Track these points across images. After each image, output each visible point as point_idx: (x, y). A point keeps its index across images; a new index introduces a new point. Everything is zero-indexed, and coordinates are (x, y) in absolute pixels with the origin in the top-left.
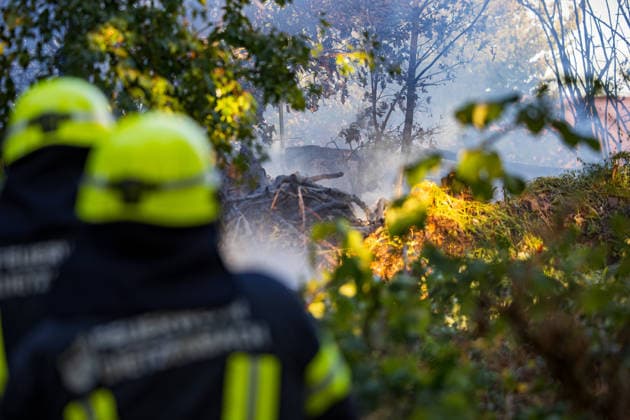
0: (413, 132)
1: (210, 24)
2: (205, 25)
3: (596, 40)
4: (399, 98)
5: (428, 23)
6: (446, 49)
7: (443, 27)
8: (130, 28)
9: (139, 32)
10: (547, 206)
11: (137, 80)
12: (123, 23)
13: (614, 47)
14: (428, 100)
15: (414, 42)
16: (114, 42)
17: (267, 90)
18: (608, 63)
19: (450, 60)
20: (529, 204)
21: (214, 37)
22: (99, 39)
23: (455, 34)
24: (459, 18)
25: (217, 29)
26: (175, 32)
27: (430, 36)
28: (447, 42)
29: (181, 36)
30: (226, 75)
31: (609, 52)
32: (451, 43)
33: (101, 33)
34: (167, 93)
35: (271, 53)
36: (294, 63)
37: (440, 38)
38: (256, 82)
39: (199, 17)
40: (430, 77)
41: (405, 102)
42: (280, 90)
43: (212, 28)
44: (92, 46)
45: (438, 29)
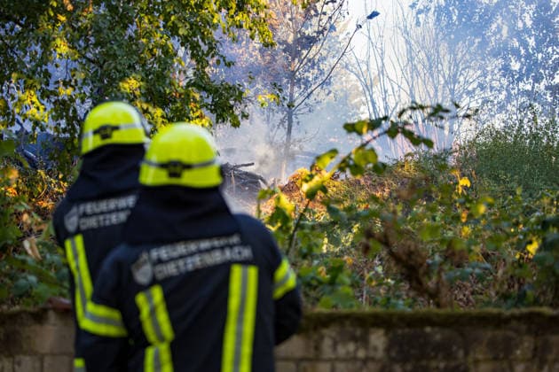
0: (291, 141)
1: (187, 78)
2: (184, 77)
3: (390, 92)
4: (282, 122)
5: (299, 80)
6: (309, 95)
7: (307, 82)
8: (142, 80)
9: (147, 82)
10: (369, 182)
11: (147, 109)
12: (139, 77)
13: (399, 96)
14: (298, 123)
15: (292, 90)
16: (134, 87)
17: (217, 115)
18: (397, 104)
19: (311, 101)
20: (359, 181)
21: (188, 85)
22: (126, 86)
23: (313, 87)
24: (316, 78)
25: (191, 80)
26: (168, 82)
27: (300, 87)
28: (309, 90)
29: (171, 84)
30: (196, 107)
31: (397, 98)
32: (312, 92)
33: (127, 82)
34: (163, 117)
35: (222, 94)
36: (235, 100)
37: (306, 89)
38: (212, 111)
39: (182, 73)
40: (299, 110)
41: (286, 124)
42: (225, 115)
43: (188, 80)
44: (122, 90)
45: (304, 84)
